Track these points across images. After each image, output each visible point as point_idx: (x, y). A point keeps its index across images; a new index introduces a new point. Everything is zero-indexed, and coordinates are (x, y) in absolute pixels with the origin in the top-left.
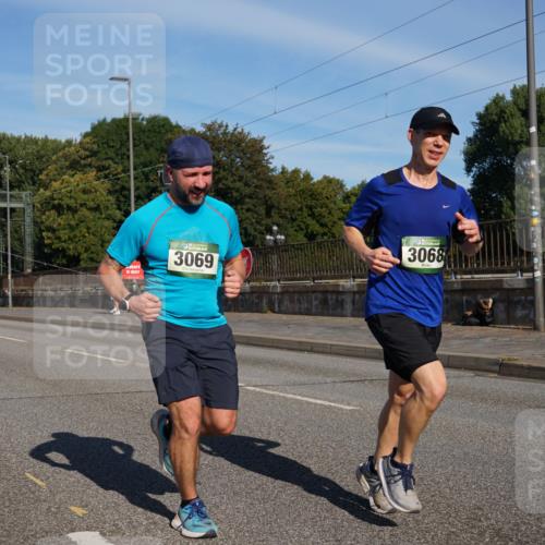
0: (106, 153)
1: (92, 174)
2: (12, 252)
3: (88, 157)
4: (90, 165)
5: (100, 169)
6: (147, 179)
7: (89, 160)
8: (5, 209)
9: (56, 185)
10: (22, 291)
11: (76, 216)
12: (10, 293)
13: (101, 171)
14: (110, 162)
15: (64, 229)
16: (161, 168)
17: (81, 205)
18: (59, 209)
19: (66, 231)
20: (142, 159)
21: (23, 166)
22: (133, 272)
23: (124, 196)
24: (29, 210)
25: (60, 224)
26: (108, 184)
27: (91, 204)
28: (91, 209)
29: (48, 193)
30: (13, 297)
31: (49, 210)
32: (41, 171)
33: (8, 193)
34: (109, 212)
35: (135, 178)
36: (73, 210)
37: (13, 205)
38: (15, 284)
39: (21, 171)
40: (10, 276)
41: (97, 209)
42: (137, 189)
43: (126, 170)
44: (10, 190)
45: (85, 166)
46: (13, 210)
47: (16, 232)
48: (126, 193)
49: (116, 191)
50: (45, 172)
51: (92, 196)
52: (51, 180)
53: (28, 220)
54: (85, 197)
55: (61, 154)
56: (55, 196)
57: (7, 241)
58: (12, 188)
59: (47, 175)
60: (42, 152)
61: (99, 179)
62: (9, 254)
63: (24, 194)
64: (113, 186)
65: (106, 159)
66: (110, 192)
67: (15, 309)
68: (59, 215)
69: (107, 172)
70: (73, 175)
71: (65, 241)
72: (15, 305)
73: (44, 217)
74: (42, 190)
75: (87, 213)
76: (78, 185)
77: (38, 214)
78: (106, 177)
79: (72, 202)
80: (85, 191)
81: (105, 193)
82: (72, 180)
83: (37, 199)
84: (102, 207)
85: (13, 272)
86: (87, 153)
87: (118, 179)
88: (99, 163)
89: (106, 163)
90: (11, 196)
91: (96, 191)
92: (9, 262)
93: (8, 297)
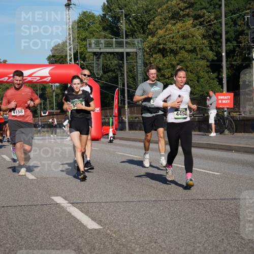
0: (201, 4)
1: (190, 22)
2: (128, 87)
3: (186, 8)
4: (188, 15)
5: (196, 17)
6: (235, 24)
7: (188, 10)
8: (122, 53)
9: (160, 32)
10: (136, 118)
11: (177, 58)
12: (127, 120)
13: (196, 19)
14: (205, 11)
15: (168, 68)
16: (248, 14)
17: (181, 48)
18: (163, 52)
19: (170, 70)
20: (231, 8)
21: (135, 19)
22: (224, 102)
23: (216, 40)
24: (140, 54)
25: (164, 64)
26: (202, 30)
27: (189, 47)
28: (189, 51)
29: (155, 39)
30: (129, 123)
31: (156, 53)
32: (149, 22)
33: (124, 40)
34: (204, 53)
35: (226, 24)
36: (174, 53)
37: (128, 50)
38: (131, 113)
39: (134, 22)
40: (126, 106)
41: (193, 51)
42: (227, 33)
43: (218, 17)
44: (126, 39)
45: (184, 16)
46: (128, 54)
47: (131, 71)
48: (218, 37)
49: (209, 35)
50: (152, 23)
51: (189, 40)
52: (157, 29)
53: (140, 62)
54: (184, 41)
55: (165, 7)
56: (160, 42)
57: (124, 79)
58: (127, 36)
59: (154, 25)
60: (150, 7)
61: (195, 26)
62: (126, 88)
63: (136, 41)
64: (207, 31)
65: (201, 9)
66: (204, 37)
67: (131, 132)
68: (164, 56)
69: (202, 19)
70: (174, 24)
71: (168, 78)
72: (130, 129)
73: (152, 59)
74: (150, 37)
75: (186, 55)
76: (178, 32)
77: (147, 56)
78: (201, 24)
79: (173, 46)
80: (184, 37)
81: (200, 38)
82: (174, 28)
83: (146, 44)
84: (198, 49)
85: (129, 103)
86: (186, 5)
87: (211, 25)
88: (196, 13)
89: (201, 12)
90: (127, 43)
91: (193, 37)
92: (126, 95)
93: (125, 123)
